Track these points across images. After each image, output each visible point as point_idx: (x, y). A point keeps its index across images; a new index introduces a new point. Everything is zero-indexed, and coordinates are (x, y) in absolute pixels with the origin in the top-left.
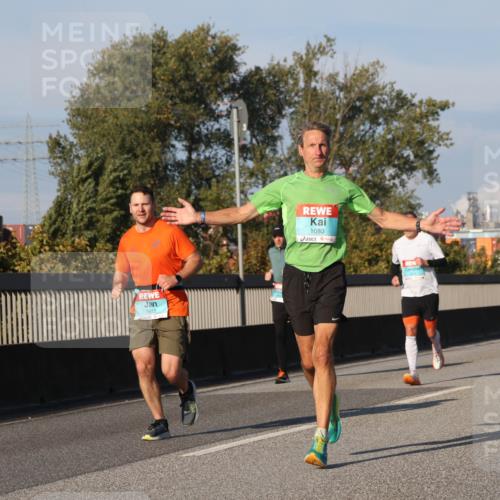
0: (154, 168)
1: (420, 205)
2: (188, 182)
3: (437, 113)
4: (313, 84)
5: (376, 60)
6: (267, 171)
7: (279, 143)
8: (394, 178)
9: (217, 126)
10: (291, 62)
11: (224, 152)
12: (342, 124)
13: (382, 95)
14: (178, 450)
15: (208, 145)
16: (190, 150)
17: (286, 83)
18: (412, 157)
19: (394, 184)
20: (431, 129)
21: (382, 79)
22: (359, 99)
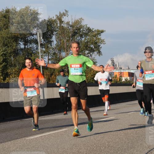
0: (14, 50)
1: (96, 62)
2: (25, 55)
3: (100, 34)
4: (62, 25)
5: (81, 18)
6: (49, 51)
7: (52, 43)
8: (88, 54)
9: (33, 38)
10: (55, 18)
11: (35, 45)
12: (71, 37)
13: (83, 28)
14: (25, 137)
15: (30, 43)
16: (25, 45)
17: (54, 24)
18: (93, 48)
19: (88, 56)
20: (99, 39)
21: (83, 23)
22: (76, 30)
